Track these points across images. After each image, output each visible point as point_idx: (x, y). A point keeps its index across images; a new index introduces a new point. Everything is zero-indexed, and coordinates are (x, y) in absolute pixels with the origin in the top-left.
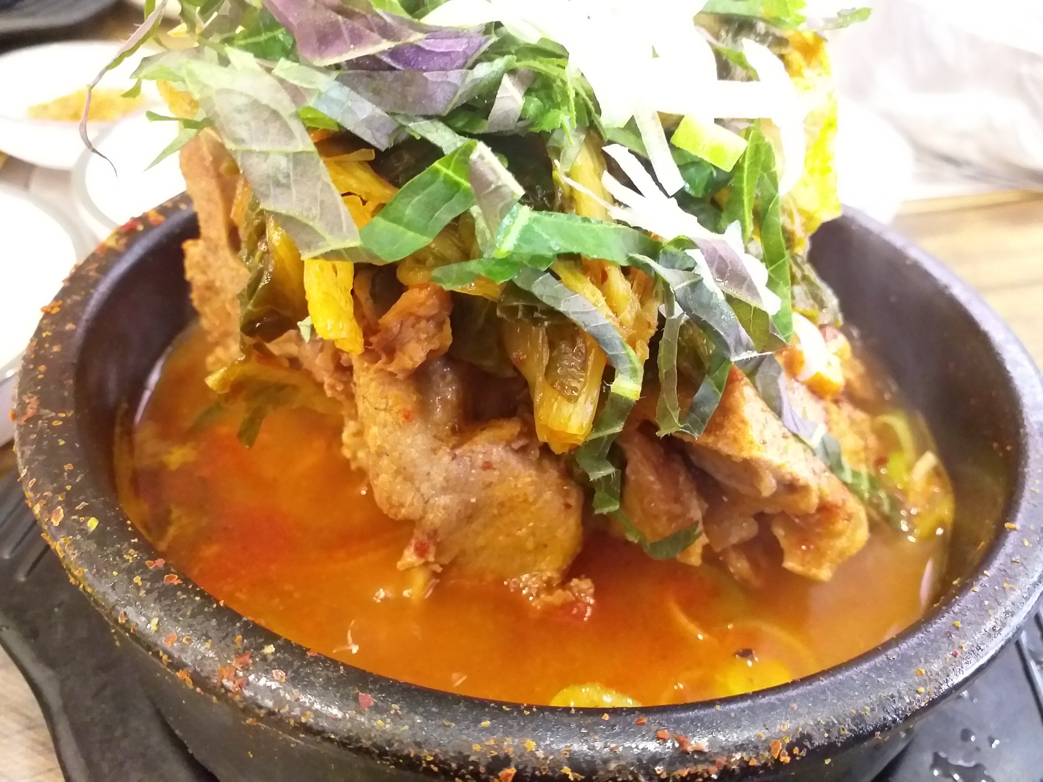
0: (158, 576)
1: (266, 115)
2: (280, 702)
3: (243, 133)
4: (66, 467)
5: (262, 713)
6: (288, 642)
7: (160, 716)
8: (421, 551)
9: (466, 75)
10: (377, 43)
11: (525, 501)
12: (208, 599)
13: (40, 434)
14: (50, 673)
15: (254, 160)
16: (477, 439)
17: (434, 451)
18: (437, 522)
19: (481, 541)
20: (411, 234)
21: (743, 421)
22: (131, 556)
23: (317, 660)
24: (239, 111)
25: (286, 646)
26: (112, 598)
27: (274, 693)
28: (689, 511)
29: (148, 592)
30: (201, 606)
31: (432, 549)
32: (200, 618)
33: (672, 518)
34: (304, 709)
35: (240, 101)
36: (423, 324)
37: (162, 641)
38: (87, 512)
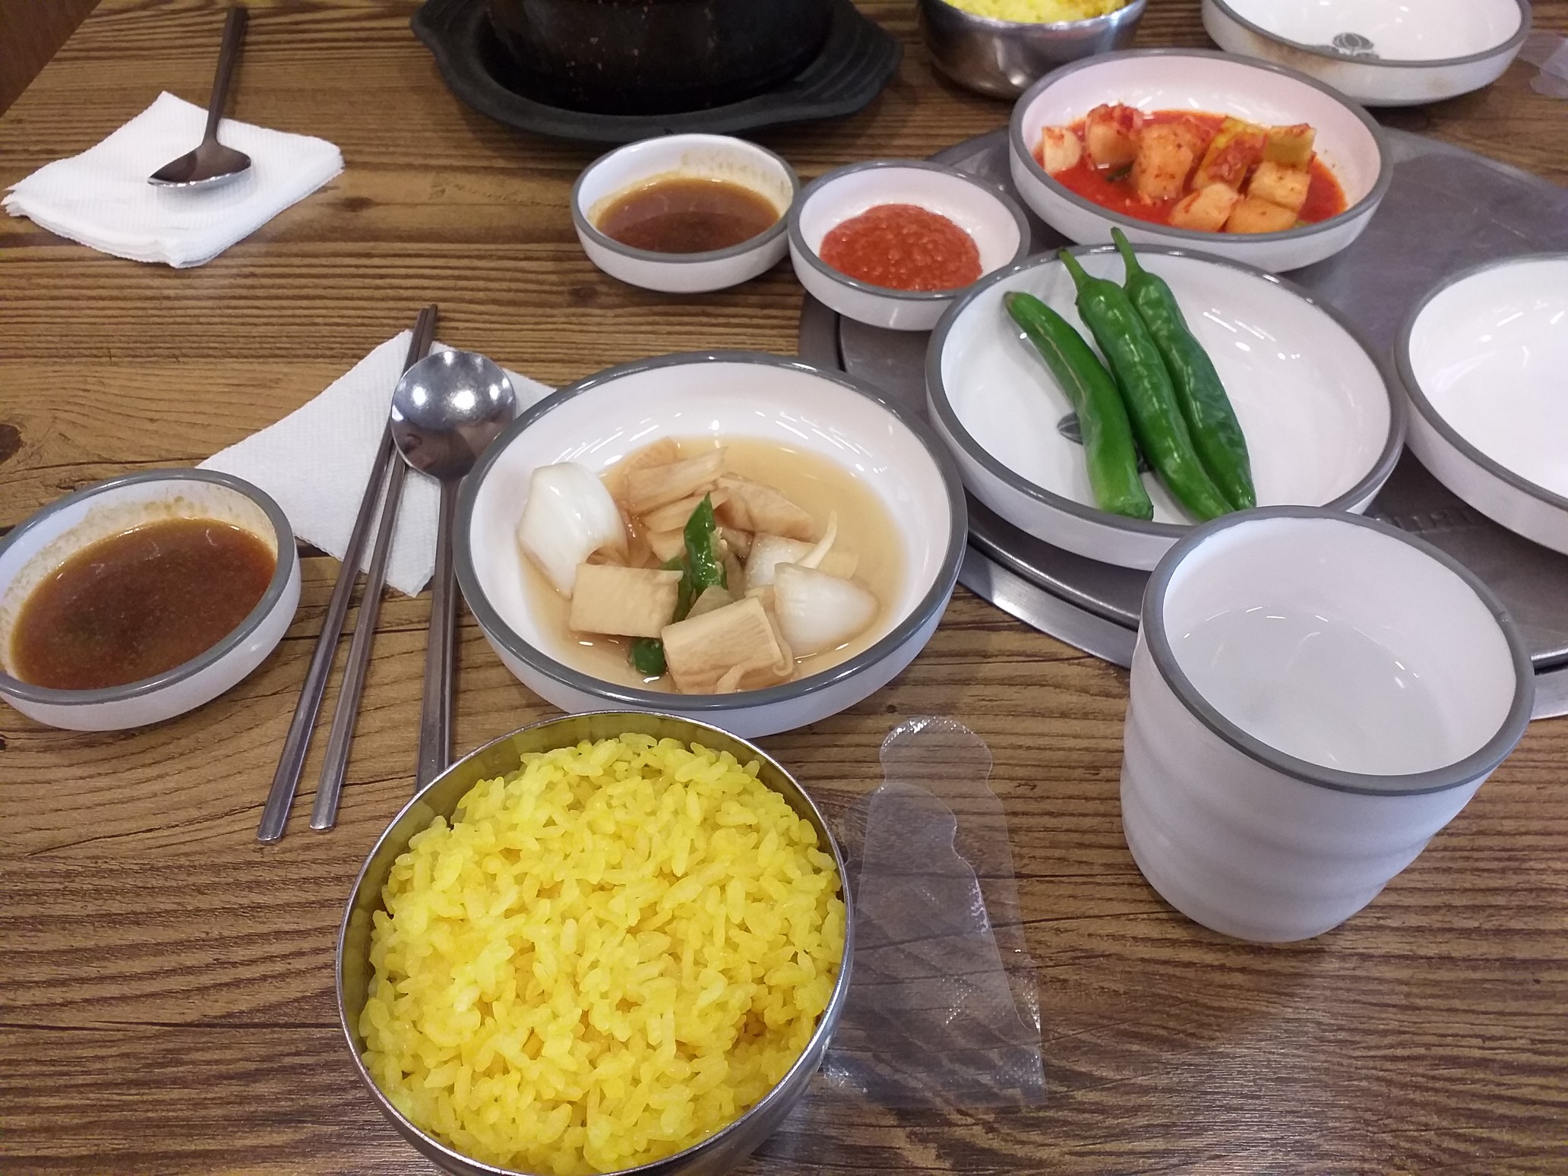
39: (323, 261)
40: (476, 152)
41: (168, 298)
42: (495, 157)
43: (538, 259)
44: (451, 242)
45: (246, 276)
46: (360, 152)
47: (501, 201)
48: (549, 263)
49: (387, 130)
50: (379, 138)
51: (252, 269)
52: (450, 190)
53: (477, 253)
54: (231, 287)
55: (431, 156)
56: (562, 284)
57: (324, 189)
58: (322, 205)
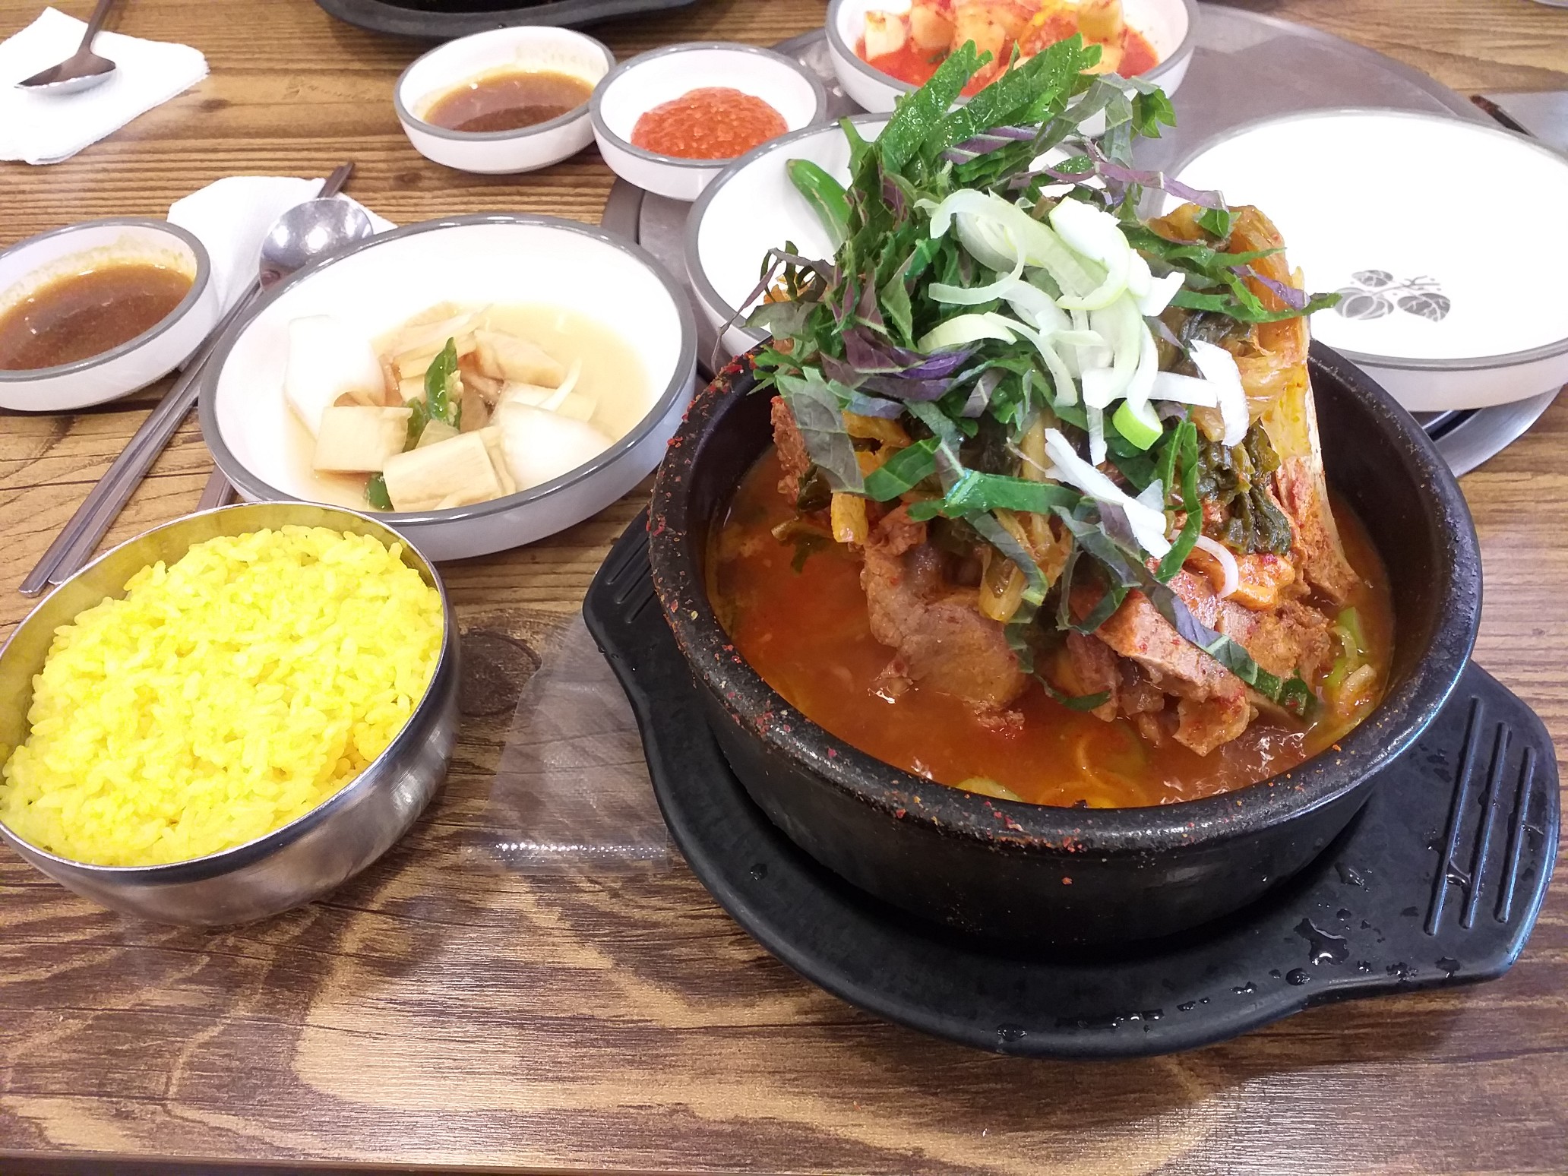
0: (729, 655)
1: (822, 409)
2: (785, 743)
3: (806, 419)
4: (682, 573)
5: (775, 747)
6: (796, 710)
7: (714, 739)
8: (898, 668)
9: (952, 382)
10: (893, 367)
11: (980, 649)
12: (755, 675)
13: (666, 546)
14: (644, 694)
15: (811, 435)
16: (945, 600)
17: (912, 605)
18: (911, 652)
19: (945, 669)
20: (900, 482)
21: (1131, 630)
22: (715, 640)
23: (811, 724)
24: (807, 407)
25: (794, 712)
26: (702, 663)
27: (783, 738)
28: (1107, 680)
29: (722, 665)
30: (751, 679)
31: (906, 669)
32: (749, 686)
33: (1093, 683)
34: (797, 749)
35: (806, 401)
36: (906, 528)
37: (727, 695)
38: (692, 607)
39: (172, 156)
40: (335, 56)
41: (23, 192)
42: (353, 61)
43: (373, 150)
44: (294, 136)
45: (98, 171)
46: (227, 59)
47: (350, 99)
48: (381, 153)
49: (256, 39)
50: (246, 46)
51: (105, 165)
52: (303, 91)
53: (316, 146)
54: (83, 181)
55: (292, 61)
56: (389, 171)
57: (186, 93)
58: (180, 107)
